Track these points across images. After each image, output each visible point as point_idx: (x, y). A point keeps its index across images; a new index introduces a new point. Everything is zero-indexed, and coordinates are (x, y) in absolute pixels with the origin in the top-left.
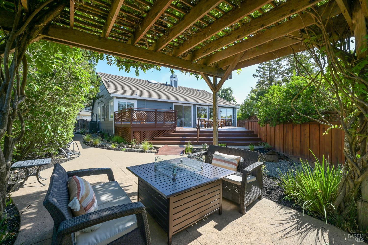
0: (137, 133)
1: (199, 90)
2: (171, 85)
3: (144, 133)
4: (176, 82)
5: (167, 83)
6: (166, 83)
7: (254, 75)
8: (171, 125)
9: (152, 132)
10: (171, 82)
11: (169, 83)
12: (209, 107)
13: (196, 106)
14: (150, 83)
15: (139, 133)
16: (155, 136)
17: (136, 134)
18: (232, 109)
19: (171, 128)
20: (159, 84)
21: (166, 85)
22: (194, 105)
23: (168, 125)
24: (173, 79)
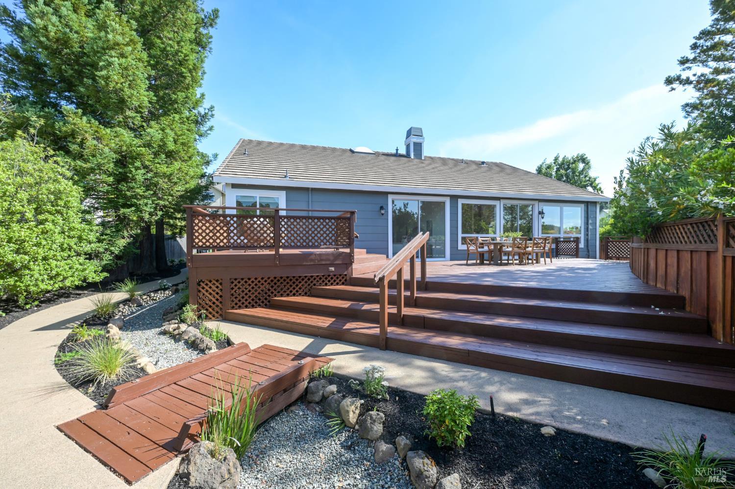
0: (210, 284)
1: (483, 163)
2: (408, 156)
3: (236, 282)
4: (418, 147)
5: (397, 150)
6: (395, 152)
7: (669, 81)
8: (332, 258)
9: (262, 281)
10: (408, 147)
11: (402, 151)
12: (503, 202)
13: (461, 202)
14: (352, 151)
15: (217, 284)
16: (275, 292)
17: (207, 288)
18: (583, 205)
19: (332, 269)
20: (377, 154)
21: (397, 155)
22: (454, 198)
23: (322, 260)
24: (414, 139)
